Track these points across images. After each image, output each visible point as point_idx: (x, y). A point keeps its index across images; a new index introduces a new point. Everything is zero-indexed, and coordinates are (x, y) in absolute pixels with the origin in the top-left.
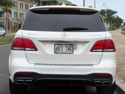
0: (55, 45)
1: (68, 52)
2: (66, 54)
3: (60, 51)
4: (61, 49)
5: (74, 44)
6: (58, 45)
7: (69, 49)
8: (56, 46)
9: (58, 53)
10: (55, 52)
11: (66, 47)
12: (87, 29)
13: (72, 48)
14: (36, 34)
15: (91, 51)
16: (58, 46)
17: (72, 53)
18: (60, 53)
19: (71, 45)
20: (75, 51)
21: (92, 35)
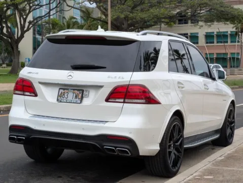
0: (60, 89)
1: (74, 100)
2: (71, 103)
3: (65, 99)
4: (66, 96)
5: (84, 89)
6: (64, 89)
7: (76, 97)
8: (61, 91)
9: (61, 102)
10: (58, 100)
11: (74, 93)
12: (106, 68)
13: (80, 95)
14: (37, 73)
15: (107, 100)
16: (63, 91)
17: (79, 102)
18: (64, 101)
19: (81, 91)
20: (85, 99)
21: (109, 77)
